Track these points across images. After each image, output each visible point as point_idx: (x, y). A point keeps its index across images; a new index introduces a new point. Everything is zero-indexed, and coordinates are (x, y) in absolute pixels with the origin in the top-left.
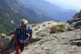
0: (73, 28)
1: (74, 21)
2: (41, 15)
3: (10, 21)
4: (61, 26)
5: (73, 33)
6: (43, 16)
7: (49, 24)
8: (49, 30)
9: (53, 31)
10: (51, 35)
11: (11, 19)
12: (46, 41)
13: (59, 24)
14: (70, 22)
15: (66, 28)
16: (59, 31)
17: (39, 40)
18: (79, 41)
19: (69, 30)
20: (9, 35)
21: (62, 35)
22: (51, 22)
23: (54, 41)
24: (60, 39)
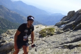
0: (62, 31)
1: (62, 24)
4: (50, 29)
5: (62, 36)
8: (38, 34)
9: (42, 35)
10: (40, 39)
13: (48, 27)
14: (58, 25)
15: (55, 31)
16: (48, 34)
18: (70, 44)
19: (59, 33)
21: (52, 38)
22: (39, 26)
24: (50, 43)
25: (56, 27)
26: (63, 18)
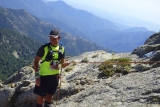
0: (148, 66)
1: (149, 50)
2: (74, 39)
3: (11, 52)
4: (121, 61)
5: (148, 76)
6: (79, 41)
7: (94, 57)
8: (97, 70)
9: (105, 72)
10: (101, 80)
11: (14, 49)
12: (91, 94)
13: (117, 56)
14: (140, 53)
15: (133, 65)
16: (118, 71)
17: (76, 91)
19: (140, 69)
20: (10, 82)
21: (126, 80)
22: (99, 53)
23: (108, 95)
24: (121, 89)
25: (135, 58)
26: (151, 37)
